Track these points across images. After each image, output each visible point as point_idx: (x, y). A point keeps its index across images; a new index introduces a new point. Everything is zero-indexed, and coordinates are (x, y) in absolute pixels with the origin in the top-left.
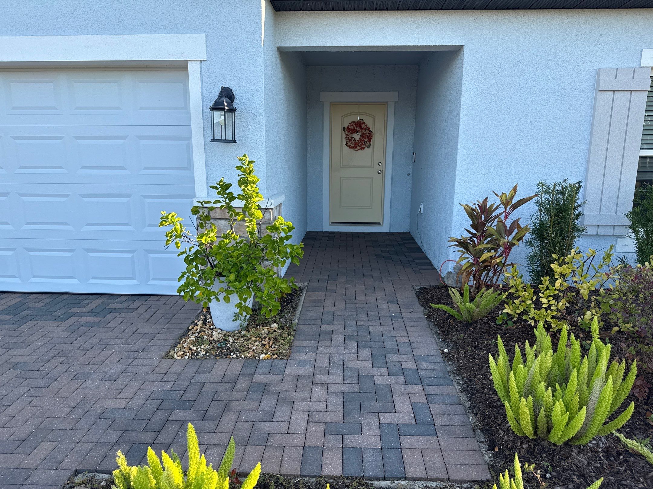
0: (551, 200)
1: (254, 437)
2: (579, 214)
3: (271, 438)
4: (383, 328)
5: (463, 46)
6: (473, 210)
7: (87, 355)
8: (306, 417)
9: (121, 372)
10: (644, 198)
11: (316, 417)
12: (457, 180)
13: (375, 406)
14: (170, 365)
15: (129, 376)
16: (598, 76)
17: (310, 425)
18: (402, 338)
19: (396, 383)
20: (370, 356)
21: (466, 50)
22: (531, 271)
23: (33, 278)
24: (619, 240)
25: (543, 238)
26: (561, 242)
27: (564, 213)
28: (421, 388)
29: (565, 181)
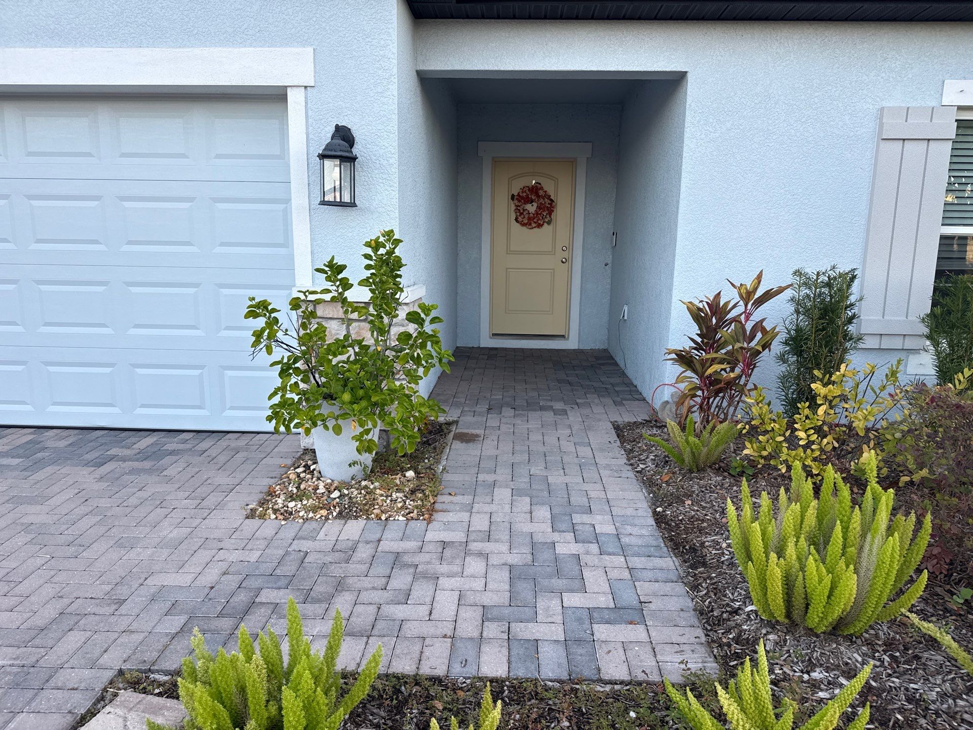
0: (812, 295)
1: (380, 625)
2: (854, 316)
3: (406, 626)
4: (567, 479)
5: (686, 72)
6: (699, 309)
7: (133, 514)
8: (457, 598)
9: (185, 536)
10: (948, 295)
11: (471, 598)
12: (676, 267)
13: (557, 583)
14: (256, 528)
15: (197, 542)
16: (881, 118)
17: (462, 610)
18: (595, 492)
19: (587, 553)
20: (549, 517)
21: (690, 78)
22: (784, 398)
23: (52, 405)
24: (911, 357)
25: (801, 351)
26: (827, 356)
27: (831, 315)
28: (622, 559)
29: (833, 268)
